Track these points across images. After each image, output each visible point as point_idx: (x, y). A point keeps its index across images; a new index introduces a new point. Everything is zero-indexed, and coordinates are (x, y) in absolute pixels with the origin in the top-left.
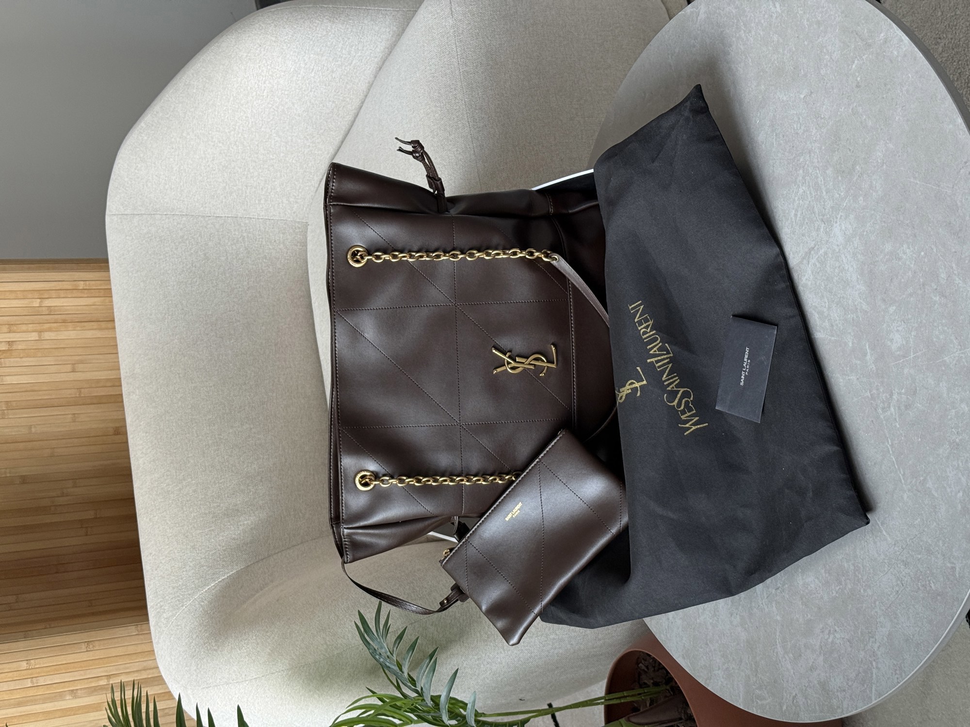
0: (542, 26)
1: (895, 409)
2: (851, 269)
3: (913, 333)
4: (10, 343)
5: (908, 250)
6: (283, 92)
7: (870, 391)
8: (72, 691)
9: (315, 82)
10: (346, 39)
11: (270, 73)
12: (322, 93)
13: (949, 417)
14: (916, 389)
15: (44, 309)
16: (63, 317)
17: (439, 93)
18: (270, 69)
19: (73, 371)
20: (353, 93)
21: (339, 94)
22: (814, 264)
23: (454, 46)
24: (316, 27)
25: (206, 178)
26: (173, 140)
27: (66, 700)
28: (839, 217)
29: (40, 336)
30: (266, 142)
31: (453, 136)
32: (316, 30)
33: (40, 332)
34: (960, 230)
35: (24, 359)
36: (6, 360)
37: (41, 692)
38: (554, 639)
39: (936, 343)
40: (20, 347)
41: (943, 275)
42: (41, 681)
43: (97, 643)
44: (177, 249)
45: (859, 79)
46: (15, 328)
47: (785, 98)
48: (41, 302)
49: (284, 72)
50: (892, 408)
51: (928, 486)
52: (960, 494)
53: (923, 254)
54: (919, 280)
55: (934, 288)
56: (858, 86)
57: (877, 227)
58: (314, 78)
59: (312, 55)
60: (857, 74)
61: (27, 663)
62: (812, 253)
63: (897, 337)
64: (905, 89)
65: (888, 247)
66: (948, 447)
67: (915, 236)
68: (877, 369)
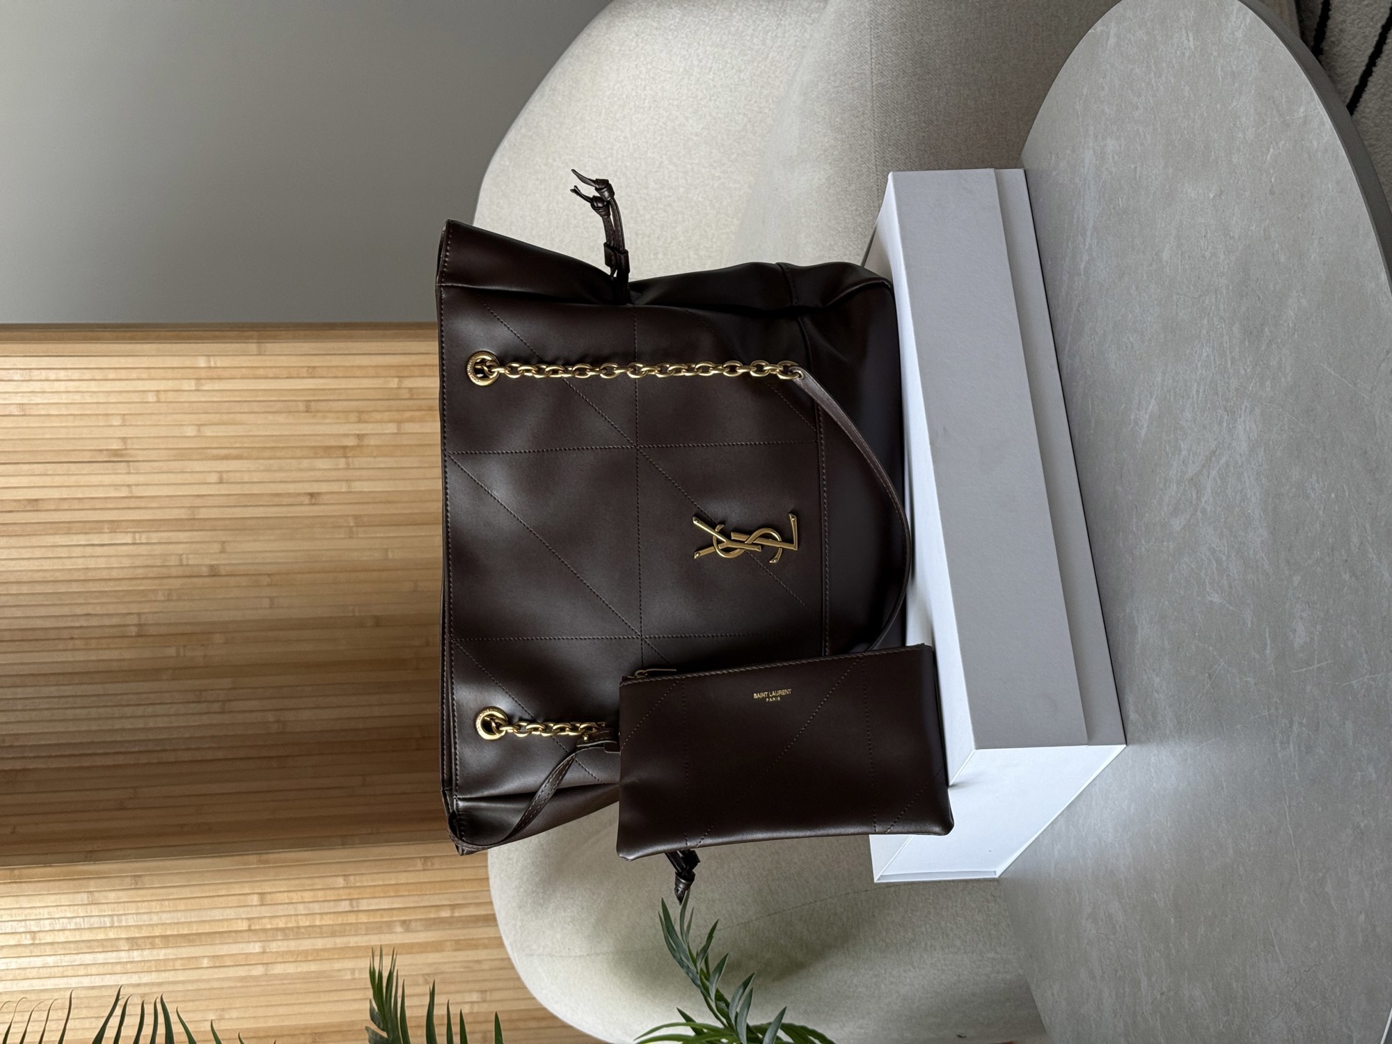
1: (1294, 748)
2: (1253, 500)
3: (1319, 627)
4: (360, 437)
5: (1317, 485)
6: (671, 101)
7: (1269, 710)
8: (404, 921)
9: (715, 86)
10: (758, 22)
11: (651, 74)
12: (726, 103)
13: (1354, 783)
14: (1318, 723)
15: (402, 391)
16: (431, 402)
17: (842, 118)
18: (650, 69)
20: (773, 101)
21: (752, 102)
22: (1215, 479)
23: (869, 44)
25: (581, 222)
26: (537, 167)
27: (396, 933)
28: (1243, 407)
29: (399, 428)
30: (656, 172)
31: (853, 187)
32: (715, 9)
33: (399, 422)
34: (1377, 467)
35: (379, 459)
36: (355, 459)
37: (363, 918)
38: (994, 959)
39: (1344, 654)
40: (372, 443)
41: (1355, 540)
42: (364, 905)
43: (436, 861)
45: (1273, 180)
46: (365, 416)
47: (1193, 195)
48: (400, 382)
49: (671, 72)
50: (1291, 746)
51: (1326, 889)
52: (1362, 917)
53: (1333, 495)
54: (1328, 539)
55: (1345, 558)
56: (1272, 192)
57: (1285, 436)
58: (713, 80)
59: (708, 48)
60: (1272, 172)
61: (345, 880)
62: (1213, 459)
63: (1301, 628)
64: (1323, 208)
65: (1295, 473)
66: (1351, 832)
67: (1326, 464)
68: (1277, 675)
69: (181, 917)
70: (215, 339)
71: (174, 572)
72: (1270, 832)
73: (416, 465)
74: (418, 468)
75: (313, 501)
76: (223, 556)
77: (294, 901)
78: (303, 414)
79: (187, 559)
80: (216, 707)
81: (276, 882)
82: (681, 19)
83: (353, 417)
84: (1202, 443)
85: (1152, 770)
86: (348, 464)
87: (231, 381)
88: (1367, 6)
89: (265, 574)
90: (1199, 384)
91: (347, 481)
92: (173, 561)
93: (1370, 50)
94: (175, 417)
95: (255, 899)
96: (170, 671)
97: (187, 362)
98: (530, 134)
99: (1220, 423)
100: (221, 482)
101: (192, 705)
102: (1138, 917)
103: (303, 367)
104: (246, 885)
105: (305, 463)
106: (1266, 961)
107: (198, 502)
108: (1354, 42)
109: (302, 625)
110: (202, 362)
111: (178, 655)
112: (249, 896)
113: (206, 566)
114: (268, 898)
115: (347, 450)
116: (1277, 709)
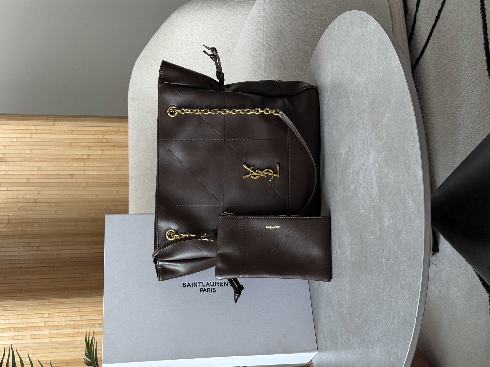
2: (374, 179)
3: (392, 220)
4: (89, 155)
5: (392, 174)
6: (198, 43)
7: (377, 247)
9: (213, 38)
10: (228, 17)
11: (191, 34)
12: (216, 44)
13: (401, 270)
14: (391, 251)
15: (104, 140)
16: (114, 144)
17: (253, 51)
19: (118, 170)
20: (233, 44)
22: (363, 172)
23: (263, 26)
24: (213, 11)
27: (96, 328)
28: (372, 149)
29: (102, 153)
30: (193, 67)
31: (256, 74)
32: (213, 12)
33: (103, 150)
34: (409, 169)
35: (95, 163)
36: (87, 163)
37: (85, 322)
39: (399, 228)
40: (93, 157)
41: (402, 192)
42: (85, 318)
44: (153, 117)
45: (381, 76)
46: (91, 148)
47: (359, 80)
48: (103, 137)
49: (198, 33)
50: (383, 259)
51: (392, 304)
52: (402, 313)
53: (396, 178)
54: (395, 191)
55: (399, 197)
56: (381, 80)
57: (383, 158)
58: (212, 36)
59: (211, 25)
60: (381, 73)
61: (79, 309)
62: (363, 166)
63: (386, 220)
64: (395, 85)
65: (386, 170)
66: (399, 286)
67: (395, 167)
68: (380, 236)
69: (20, 321)
70: (38, 120)
71: (21, 201)
72: (377, 286)
73: (108, 166)
74: (109, 166)
75: (71, 177)
76: (39, 196)
77: (61, 316)
78: (68, 147)
79: (26, 196)
80: (35, 248)
81: (54, 310)
82: (202, 15)
83: (86, 148)
84: (360, 161)
85: (343, 268)
86: (84, 165)
87: (43, 134)
88: (428, 19)
89: (54, 202)
90: (359, 142)
91: (83, 170)
92: (21, 197)
93: (428, 34)
94: (24, 146)
95: (47, 315)
96: (19, 236)
97: (27, 127)
98: (150, 52)
99: (365, 154)
100: (39, 170)
101: (26, 248)
102: (338, 317)
103: (69, 130)
104: (43, 310)
105: (69, 164)
106: (375, 329)
107: (30, 177)
108: (424, 32)
109: (66, 220)
110: (33, 128)
111: (22, 230)
112: (45, 314)
113: (33, 199)
114: (51, 315)
115: (84, 160)
116: (379, 247)
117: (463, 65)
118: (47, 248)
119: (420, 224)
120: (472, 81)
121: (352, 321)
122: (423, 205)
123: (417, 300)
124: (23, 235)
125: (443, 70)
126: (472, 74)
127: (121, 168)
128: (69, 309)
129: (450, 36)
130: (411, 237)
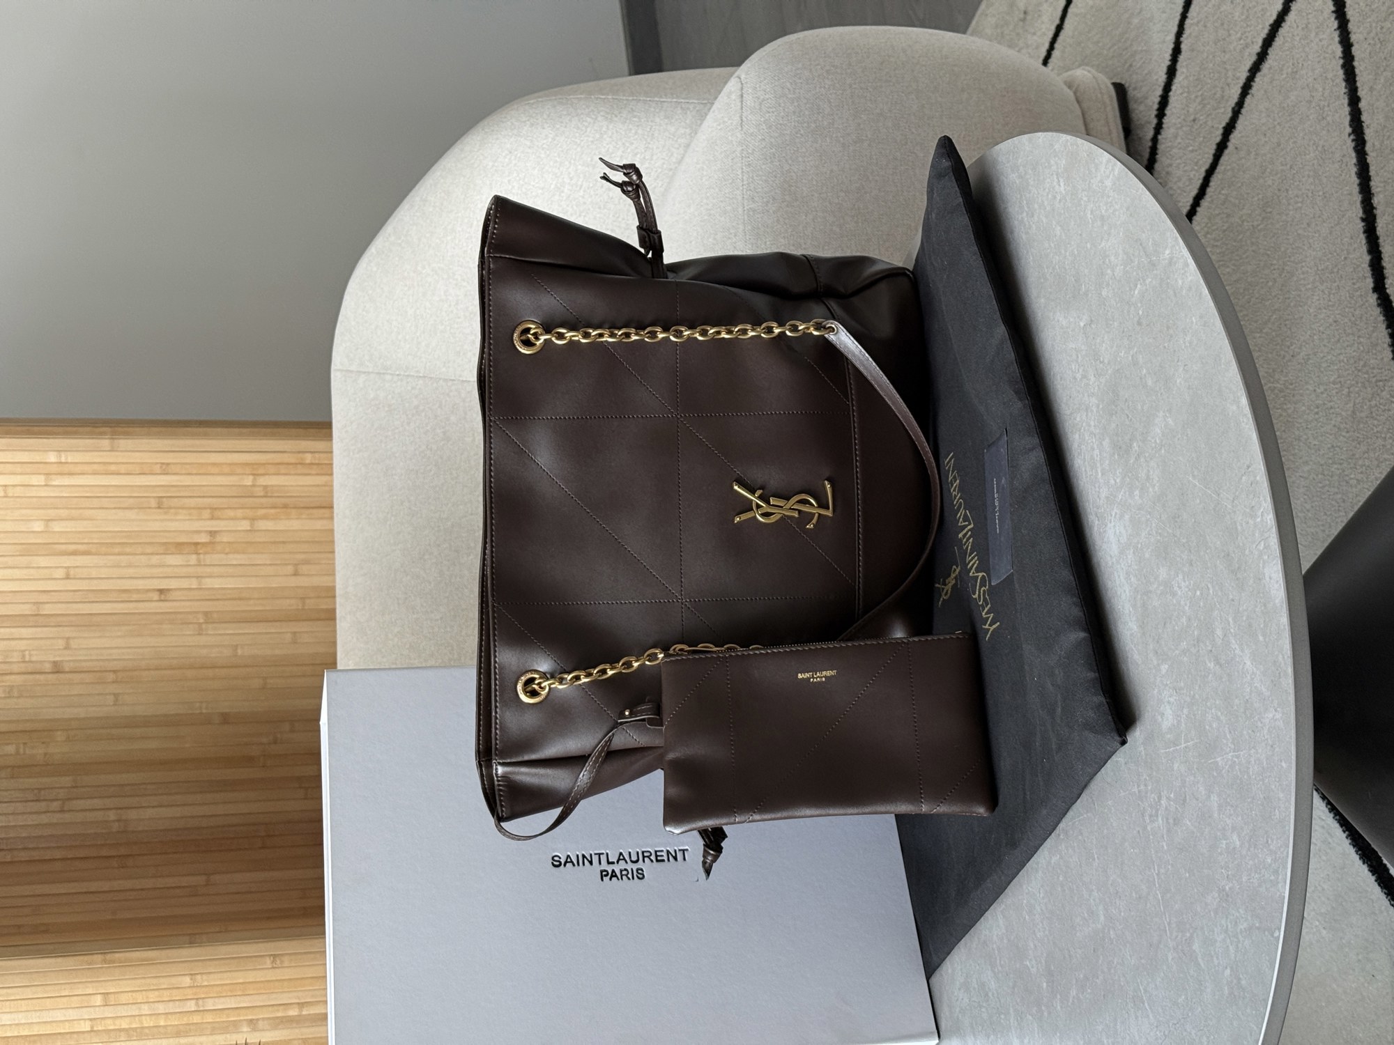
0: (869, 145)
1: (1163, 821)
3: (1185, 711)
4: (212, 533)
5: (1183, 583)
7: (1139, 786)
8: (251, 1020)
10: (627, 145)
11: (524, 190)
12: (595, 218)
13: (1219, 850)
14: (1186, 797)
15: (257, 489)
16: (285, 500)
17: (715, 239)
18: (523, 185)
19: (296, 574)
21: (620, 219)
23: (740, 171)
24: (587, 127)
25: (449, 328)
26: (406, 274)
27: (243, 1032)
28: (1114, 514)
29: (252, 525)
33: (253, 519)
34: (1239, 568)
35: (231, 556)
36: (206, 556)
37: (209, 1018)
39: (1209, 734)
40: (225, 539)
41: (1219, 632)
43: (286, 959)
44: (409, 424)
45: (1141, 313)
46: (217, 513)
47: (1064, 323)
48: (254, 480)
49: (542, 189)
50: (1160, 819)
51: (1194, 948)
52: (1228, 972)
53: (1198, 593)
54: (1193, 631)
55: (1209, 648)
57: (1152, 540)
58: (583, 197)
59: (580, 167)
60: (1139, 305)
61: (191, 979)
63: (1168, 712)
64: (1188, 339)
65: (1163, 573)
66: (1217, 895)
67: (1191, 565)
68: (1146, 755)
69: (21, 1018)
70: (66, 434)
71: (15, 668)
72: (1140, 898)
73: (268, 562)
74: (270, 565)
75: (163, 597)
76: (67, 652)
77: (139, 1001)
78: (155, 510)
79: (30, 655)
80: (55, 805)
81: (121, 982)
82: (554, 139)
83: (206, 514)
86: (199, 560)
87: (81, 476)
88: (1192, 151)
89: (110, 671)
91: (197, 577)
92: (16, 657)
93: (1194, 192)
94: (24, 512)
95: (98, 1000)
96: (9, 770)
97: (37, 457)
98: (400, 241)
100: (68, 577)
101: (31, 804)
102: (1011, 984)
103: (157, 463)
104: (89, 985)
105: (155, 560)
106: (1137, 1017)
107: (44, 598)
108: (1180, 184)
109: (146, 722)
110: (52, 457)
111: (17, 753)
112: (92, 996)
113: (49, 662)
114: (112, 999)
115: (199, 547)
116: (1146, 785)
117: (1302, 276)
118: (88, 803)
119: (1280, 724)
120: (1331, 320)
121: (1059, 997)
122: (1290, 670)
123: (1276, 934)
124: (19, 767)
125: (1241, 291)
126: (1330, 301)
127: (304, 569)
128: (162, 980)
129: (1260, 196)
130: (1252, 759)
